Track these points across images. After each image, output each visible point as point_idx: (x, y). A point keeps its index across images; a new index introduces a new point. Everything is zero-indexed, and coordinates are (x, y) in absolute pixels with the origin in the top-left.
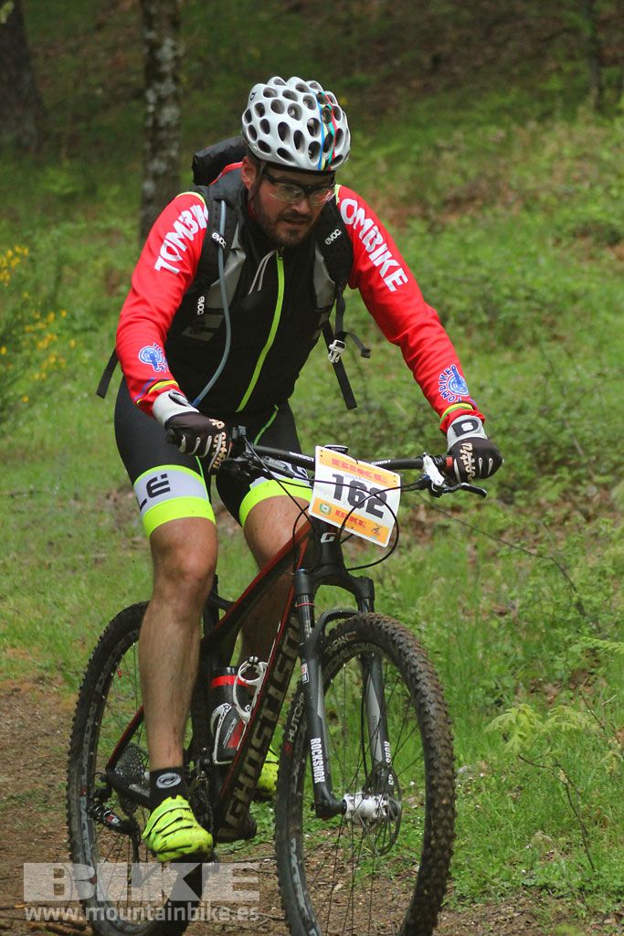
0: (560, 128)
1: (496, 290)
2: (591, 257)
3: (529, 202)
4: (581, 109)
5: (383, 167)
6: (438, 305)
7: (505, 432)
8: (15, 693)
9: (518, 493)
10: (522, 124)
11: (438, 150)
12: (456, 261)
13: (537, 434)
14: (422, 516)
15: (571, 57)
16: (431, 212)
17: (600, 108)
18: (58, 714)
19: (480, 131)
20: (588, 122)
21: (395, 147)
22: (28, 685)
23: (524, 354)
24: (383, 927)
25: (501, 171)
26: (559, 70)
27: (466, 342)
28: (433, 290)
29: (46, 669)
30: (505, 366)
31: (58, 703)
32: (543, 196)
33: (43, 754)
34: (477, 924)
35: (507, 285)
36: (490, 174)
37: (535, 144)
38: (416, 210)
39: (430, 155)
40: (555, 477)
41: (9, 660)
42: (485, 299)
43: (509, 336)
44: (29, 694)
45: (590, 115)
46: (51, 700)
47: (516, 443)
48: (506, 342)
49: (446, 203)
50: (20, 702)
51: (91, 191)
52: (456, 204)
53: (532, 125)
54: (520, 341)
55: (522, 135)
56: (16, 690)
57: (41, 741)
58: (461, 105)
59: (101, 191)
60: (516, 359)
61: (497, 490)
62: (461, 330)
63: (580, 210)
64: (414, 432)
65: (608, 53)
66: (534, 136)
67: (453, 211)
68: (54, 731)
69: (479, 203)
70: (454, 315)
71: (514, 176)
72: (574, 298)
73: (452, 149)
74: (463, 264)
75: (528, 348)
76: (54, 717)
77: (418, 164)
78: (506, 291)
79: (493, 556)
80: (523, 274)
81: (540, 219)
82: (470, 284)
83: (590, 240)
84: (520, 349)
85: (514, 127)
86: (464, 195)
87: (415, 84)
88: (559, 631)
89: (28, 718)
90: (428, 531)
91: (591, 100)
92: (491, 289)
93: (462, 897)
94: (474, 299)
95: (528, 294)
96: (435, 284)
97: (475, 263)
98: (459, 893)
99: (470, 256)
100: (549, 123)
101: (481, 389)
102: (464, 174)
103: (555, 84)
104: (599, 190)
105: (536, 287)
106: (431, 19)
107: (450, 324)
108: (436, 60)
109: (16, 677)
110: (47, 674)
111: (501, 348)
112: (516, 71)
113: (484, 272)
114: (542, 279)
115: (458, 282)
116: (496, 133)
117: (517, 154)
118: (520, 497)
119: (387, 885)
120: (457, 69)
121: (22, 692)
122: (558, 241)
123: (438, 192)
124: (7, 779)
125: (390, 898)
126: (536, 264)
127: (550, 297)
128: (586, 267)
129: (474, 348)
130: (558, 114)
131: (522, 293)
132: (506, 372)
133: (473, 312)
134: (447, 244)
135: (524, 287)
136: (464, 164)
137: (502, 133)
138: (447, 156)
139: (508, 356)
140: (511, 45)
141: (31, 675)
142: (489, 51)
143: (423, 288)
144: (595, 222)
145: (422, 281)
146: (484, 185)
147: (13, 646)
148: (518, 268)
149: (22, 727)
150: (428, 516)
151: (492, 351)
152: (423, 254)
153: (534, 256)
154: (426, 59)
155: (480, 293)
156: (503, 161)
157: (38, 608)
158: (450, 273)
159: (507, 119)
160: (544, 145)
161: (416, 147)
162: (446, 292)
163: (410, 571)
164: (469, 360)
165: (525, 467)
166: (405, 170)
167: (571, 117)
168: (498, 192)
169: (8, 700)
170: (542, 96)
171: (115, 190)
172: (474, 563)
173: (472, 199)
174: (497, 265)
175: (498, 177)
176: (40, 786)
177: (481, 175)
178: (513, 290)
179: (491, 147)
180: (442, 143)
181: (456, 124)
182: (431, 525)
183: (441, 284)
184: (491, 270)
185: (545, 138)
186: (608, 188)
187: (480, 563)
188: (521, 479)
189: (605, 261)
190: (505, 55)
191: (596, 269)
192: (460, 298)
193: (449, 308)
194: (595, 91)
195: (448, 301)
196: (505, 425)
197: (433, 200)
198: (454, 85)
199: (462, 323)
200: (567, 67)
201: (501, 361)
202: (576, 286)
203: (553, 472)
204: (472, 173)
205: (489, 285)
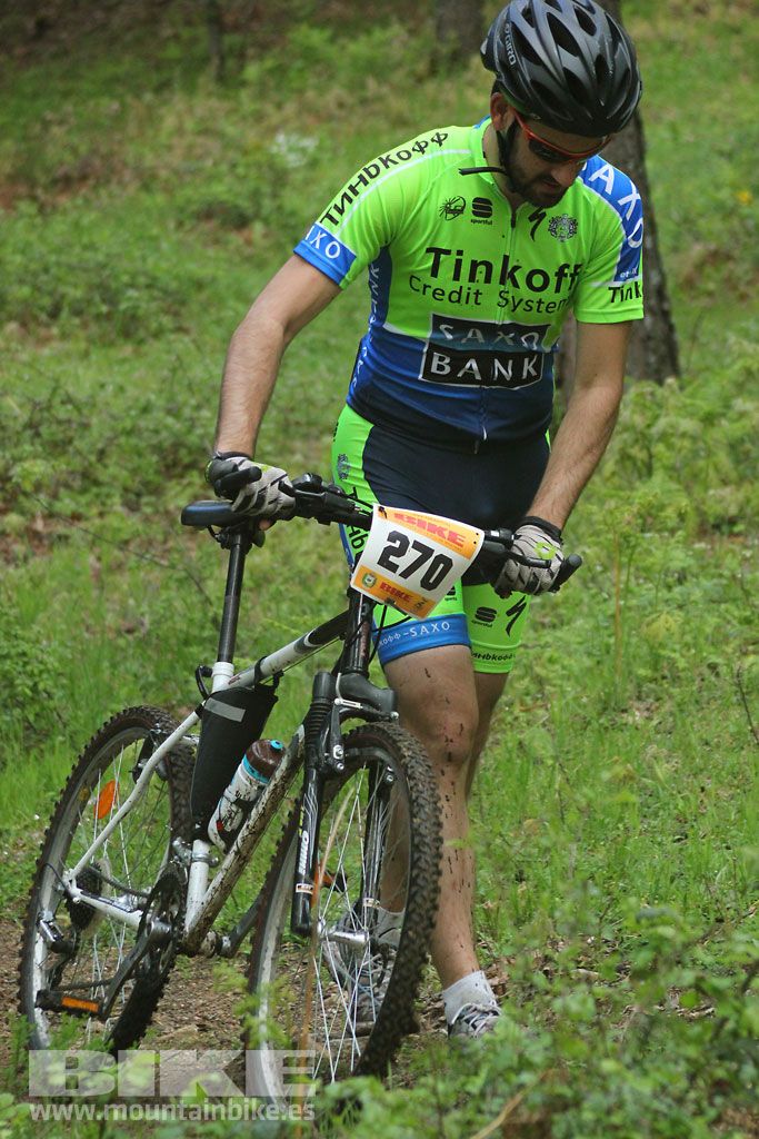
0: (179, 101)
1: (116, 277)
2: (217, 242)
3: (147, 181)
4: (202, 80)
6: (51, 294)
7: (129, 433)
9: (145, 499)
10: (138, 96)
12: (70, 246)
13: (164, 434)
14: (39, 525)
15: (189, 23)
16: (39, 192)
17: (221, 79)
19: (92, 103)
20: (210, 94)
23: (145, 348)
24: (6, 975)
25: (116, 148)
26: (176, 37)
27: (82, 334)
28: (44, 278)
30: (124, 361)
32: (163, 174)
35: (126, 272)
36: (104, 149)
37: (150, 118)
38: (22, 190)
39: (37, 129)
40: (185, 481)
42: (103, 288)
43: (129, 328)
45: (212, 87)
47: (143, 445)
48: (127, 334)
49: (55, 182)
54: (142, 333)
60: (137, 354)
61: (122, 496)
62: (76, 321)
63: (203, 190)
64: (29, 433)
65: (229, 19)
66: (150, 108)
69: (91, 182)
70: (69, 304)
71: (130, 152)
72: (199, 285)
73: (61, 123)
74: (77, 249)
75: (151, 341)
77: (25, 138)
78: (125, 278)
79: (119, 567)
80: (144, 259)
81: (160, 199)
83: (215, 223)
84: (141, 342)
85: (129, 99)
86: (75, 174)
87: (19, 51)
88: (194, 649)
91: (212, 70)
92: (109, 276)
95: (149, 281)
96: (46, 270)
99: (85, 240)
100: (166, 94)
101: (102, 386)
103: (173, 51)
104: (224, 168)
105: (158, 274)
107: (64, 314)
108: (42, 26)
111: (121, 341)
114: (164, 265)
116: (110, 105)
117: (132, 129)
118: (147, 504)
119: (11, 928)
122: (180, 224)
123: (47, 171)
125: (14, 943)
126: (157, 249)
127: (174, 285)
128: (211, 252)
129: (90, 341)
131: (142, 280)
132: (127, 367)
133: (89, 302)
134: (59, 227)
135: (145, 274)
137: (115, 106)
139: (127, 349)
142: (99, 15)
143: (35, 275)
144: (222, 203)
145: (33, 266)
148: (137, 253)
150: (45, 525)
151: (112, 344)
152: (33, 237)
153: (155, 239)
155: (96, 280)
156: (118, 137)
158: (64, 258)
159: (120, 89)
161: (22, 121)
162: (59, 279)
164: (86, 355)
165: (151, 471)
167: (190, 89)
168: (113, 171)
170: (159, 66)
172: (97, 575)
174: (116, 249)
178: (134, 276)
180: (49, 115)
181: (66, 95)
182: (50, 535)
183: (54, 270)
184: (108, 255)
185: (163, 111)
186: (234, 166)
187: (104, 576)
188: (146, 484)
189: (231, 247)
191: (222, 254)
192: (75, 286)
193: (63, 296)
194: (216, 61)
195: (63, 289)
196: (128, 424)
197: (42, 179)
199: (77, 313)
200: (186, 33)
201: (121, 356)
202: (204, 272)
203: (182, 476)
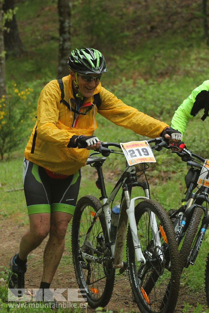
5: (136, 63)
11: (156, 57)
21: (140, 57)
34: (197, 298)
51: (39, 70)
52: (162, 75)
53: (186, 49)
55: (183, 53)
58: (162, 43)
59: (43, 70)
67: (160, 77)
82: (170, 100)
90: (165, 179)
93: (191, 291)
94: (172, 106)
97: (172, 94)
106: (150, 14)
112: (179, 31)
113: (175, 96)
115: (166, 100)
120: (159, 31)
130: (195, 45)
136: (164, 62)
138: (158, 59)
140: (177, 23)
146: (171, 69)
154: (149, 27)
160: (190, 55)
166: (144, 63)
173: (167, 73)
175: (175, 66)
177: (170, 65)
179: (172, 56)
190: (175, 26)
198: (158, 36)
204: (166, 65)
205: (177, 101)
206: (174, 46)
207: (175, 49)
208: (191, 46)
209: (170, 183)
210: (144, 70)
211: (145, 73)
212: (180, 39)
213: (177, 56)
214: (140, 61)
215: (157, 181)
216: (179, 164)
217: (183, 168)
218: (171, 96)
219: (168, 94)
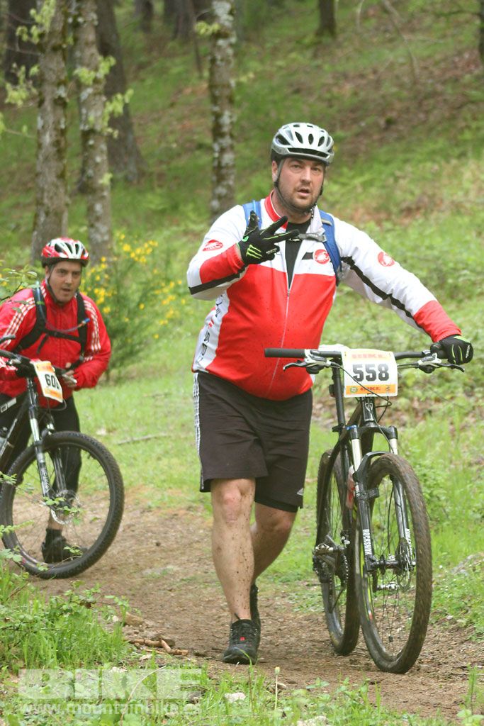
5: (360, 190)
8: (176, 517)
11: (397, 179)
18: (204, 529)
21: (367, 177)
22: (182, 512)
29: (194, 501)
31: (203, 522)
33: (198, 553)
41: (169, 497)
44: (184, 517)
46: (199, 520)
50: (179, 522)
51: (175, 207)
52: (409, 212)
53: (454, 162)
55: (448, 169)
56: (176, 515)
57: (196, 546)
58: (407, 150)
59: (181, 208)
67: (406, 216)
68: (202, 539)
76: (201, 531)
82: (427, 260)
89: (185, 532)
90: (420, 414)
94: (430, 271)
97: (431, 248)
98: (478, 631)
102: (412, 193)
106: (383, 97)
109: (174, 507)
110: (194, 505)
112: (439, 128)
113: (436, 253)
115: (420, 259)
120: (401, 128)
121: (179, 516)
124: (178, 569)
130: (470, 154)
136: (412, 187)
138: (402, 182)
140: (436, 112)
141: (184, 505)
146: (426, 200)
147: (170, 488)
149: (182, 537)
154: (382, 122)
157: (181, 465)
160: (462, 174)
163: (417, 438)
166: (373, 190)
169: (171, 521)
171: (191, 206)
173: (418, 209)
175: (434, 195)
176: (199, 573)
177: (424, 193)
179: (429, 176)
190: (432, 118)
198: (400, 138)
204: (417, 192)
205: (440, 262)
206: (432, 156)
207: (434, 161)
208: (462, 155)
209: (432, 422)
210: (374, 204)
211: (378, 210)
212: (441, 143)
213: (437, 175)
214: (366, 185)
215: (406, 418)
216: (447, 384)
217: (456, 391)
218: (429, 252)
219: (423, 249)
